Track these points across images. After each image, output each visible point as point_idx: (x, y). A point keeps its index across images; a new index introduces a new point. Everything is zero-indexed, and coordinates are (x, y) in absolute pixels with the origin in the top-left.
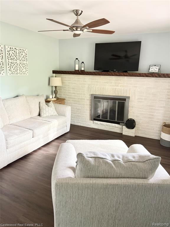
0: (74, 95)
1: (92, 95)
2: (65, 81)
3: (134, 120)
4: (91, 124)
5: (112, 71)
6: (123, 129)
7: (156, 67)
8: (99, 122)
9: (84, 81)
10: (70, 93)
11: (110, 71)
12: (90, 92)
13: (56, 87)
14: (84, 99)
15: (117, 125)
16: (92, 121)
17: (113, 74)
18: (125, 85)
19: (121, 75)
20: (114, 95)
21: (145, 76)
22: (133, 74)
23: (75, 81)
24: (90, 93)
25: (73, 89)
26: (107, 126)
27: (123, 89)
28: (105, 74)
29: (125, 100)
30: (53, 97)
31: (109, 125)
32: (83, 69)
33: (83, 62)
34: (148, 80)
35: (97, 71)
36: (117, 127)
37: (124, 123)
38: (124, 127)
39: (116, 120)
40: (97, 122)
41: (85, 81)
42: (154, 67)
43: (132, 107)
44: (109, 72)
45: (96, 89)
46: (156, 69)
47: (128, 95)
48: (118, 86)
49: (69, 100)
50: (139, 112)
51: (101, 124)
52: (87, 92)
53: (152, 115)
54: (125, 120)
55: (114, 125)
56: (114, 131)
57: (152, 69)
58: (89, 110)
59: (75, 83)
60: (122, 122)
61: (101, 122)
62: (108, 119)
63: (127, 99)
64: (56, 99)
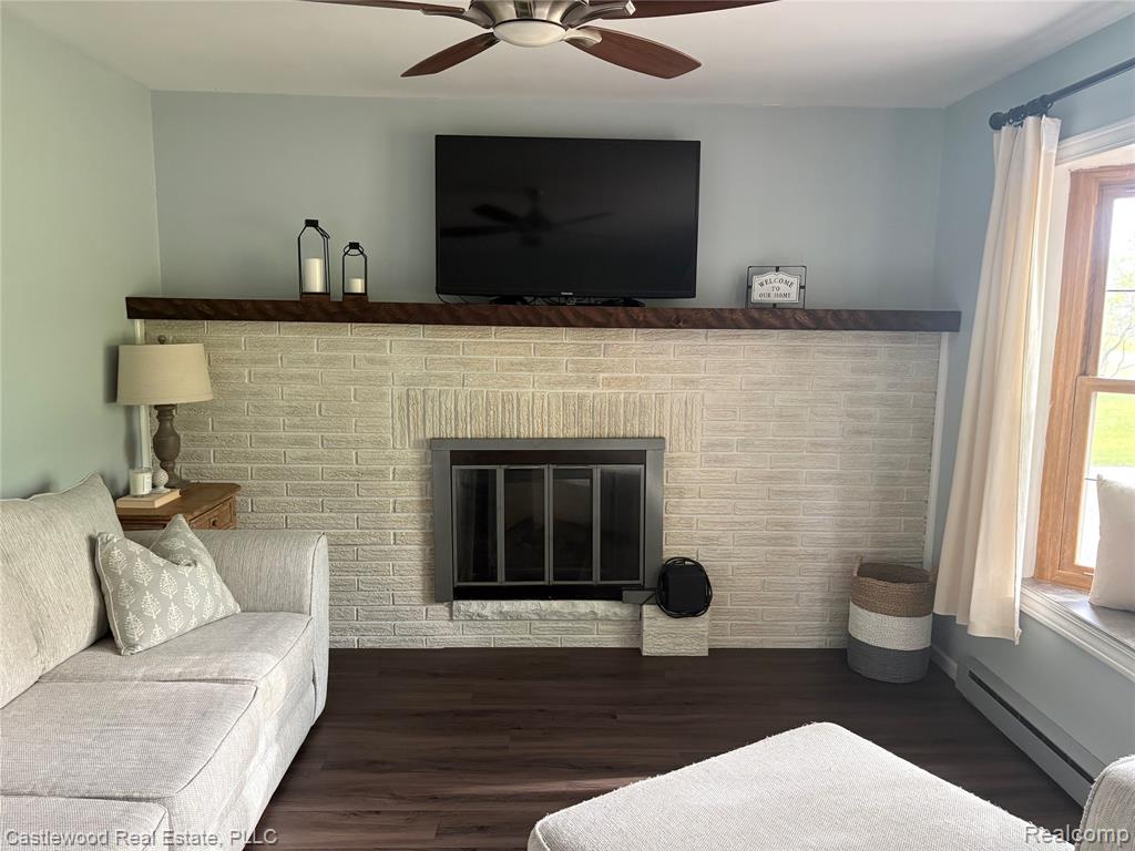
0: (299, 452)
1: (434, 444)
2: (227, 368)
3: (698, 568)
4: (437, 623)
5: (539, 301)
6: (646, 622)
7: (781, 275)
8: (490, 607)
9: (371, 361)
10: (266, 441)
11: (529, 299)
12: (416, 425)
13: (163, 412)
14: (381, 474)
15: (599, 606)
16: (441, 609)
17: (571, 317)
18: (634, 374)
19: (617, 321)
20: (573, 432)
21: (746, 324)
22: (681, 313)
23: (308, 361)
24: (421, 436)
25: (294, 411)
26: (538, 624)
27: (622, 397)
28: (519, 317)
29: (639, 457)
30: (154, 486)
31: (555, 613)
32: (358, 286)
33: (354, 246)
34: (751, 342)
35: (446, 298)
36: (606, 619)
37: (641, 588)
38: (648, 610)
39: (596, 580)
40: (474, 606)
41: (386, 363)
42: (772, 276)
43: (681, 494)
44: (525, 303)
45: (461, 405)
46: (784, 288)
47: (651, 431)
48: (594, 382)
49: (265, 491)
50: (717, 518)
51: (504, 616)
52: (398, 426)
53: (787, 526)
54: (649, 570)
55: (583, 606)
56: (586, 640)
57: (766, 289)
58: (418, 539)
59: (305, 377)
60: (630, 588)
61: (507, 606)
62: (549, 579)
63: (649, 455)
64: (176, 495)
